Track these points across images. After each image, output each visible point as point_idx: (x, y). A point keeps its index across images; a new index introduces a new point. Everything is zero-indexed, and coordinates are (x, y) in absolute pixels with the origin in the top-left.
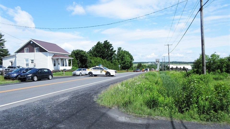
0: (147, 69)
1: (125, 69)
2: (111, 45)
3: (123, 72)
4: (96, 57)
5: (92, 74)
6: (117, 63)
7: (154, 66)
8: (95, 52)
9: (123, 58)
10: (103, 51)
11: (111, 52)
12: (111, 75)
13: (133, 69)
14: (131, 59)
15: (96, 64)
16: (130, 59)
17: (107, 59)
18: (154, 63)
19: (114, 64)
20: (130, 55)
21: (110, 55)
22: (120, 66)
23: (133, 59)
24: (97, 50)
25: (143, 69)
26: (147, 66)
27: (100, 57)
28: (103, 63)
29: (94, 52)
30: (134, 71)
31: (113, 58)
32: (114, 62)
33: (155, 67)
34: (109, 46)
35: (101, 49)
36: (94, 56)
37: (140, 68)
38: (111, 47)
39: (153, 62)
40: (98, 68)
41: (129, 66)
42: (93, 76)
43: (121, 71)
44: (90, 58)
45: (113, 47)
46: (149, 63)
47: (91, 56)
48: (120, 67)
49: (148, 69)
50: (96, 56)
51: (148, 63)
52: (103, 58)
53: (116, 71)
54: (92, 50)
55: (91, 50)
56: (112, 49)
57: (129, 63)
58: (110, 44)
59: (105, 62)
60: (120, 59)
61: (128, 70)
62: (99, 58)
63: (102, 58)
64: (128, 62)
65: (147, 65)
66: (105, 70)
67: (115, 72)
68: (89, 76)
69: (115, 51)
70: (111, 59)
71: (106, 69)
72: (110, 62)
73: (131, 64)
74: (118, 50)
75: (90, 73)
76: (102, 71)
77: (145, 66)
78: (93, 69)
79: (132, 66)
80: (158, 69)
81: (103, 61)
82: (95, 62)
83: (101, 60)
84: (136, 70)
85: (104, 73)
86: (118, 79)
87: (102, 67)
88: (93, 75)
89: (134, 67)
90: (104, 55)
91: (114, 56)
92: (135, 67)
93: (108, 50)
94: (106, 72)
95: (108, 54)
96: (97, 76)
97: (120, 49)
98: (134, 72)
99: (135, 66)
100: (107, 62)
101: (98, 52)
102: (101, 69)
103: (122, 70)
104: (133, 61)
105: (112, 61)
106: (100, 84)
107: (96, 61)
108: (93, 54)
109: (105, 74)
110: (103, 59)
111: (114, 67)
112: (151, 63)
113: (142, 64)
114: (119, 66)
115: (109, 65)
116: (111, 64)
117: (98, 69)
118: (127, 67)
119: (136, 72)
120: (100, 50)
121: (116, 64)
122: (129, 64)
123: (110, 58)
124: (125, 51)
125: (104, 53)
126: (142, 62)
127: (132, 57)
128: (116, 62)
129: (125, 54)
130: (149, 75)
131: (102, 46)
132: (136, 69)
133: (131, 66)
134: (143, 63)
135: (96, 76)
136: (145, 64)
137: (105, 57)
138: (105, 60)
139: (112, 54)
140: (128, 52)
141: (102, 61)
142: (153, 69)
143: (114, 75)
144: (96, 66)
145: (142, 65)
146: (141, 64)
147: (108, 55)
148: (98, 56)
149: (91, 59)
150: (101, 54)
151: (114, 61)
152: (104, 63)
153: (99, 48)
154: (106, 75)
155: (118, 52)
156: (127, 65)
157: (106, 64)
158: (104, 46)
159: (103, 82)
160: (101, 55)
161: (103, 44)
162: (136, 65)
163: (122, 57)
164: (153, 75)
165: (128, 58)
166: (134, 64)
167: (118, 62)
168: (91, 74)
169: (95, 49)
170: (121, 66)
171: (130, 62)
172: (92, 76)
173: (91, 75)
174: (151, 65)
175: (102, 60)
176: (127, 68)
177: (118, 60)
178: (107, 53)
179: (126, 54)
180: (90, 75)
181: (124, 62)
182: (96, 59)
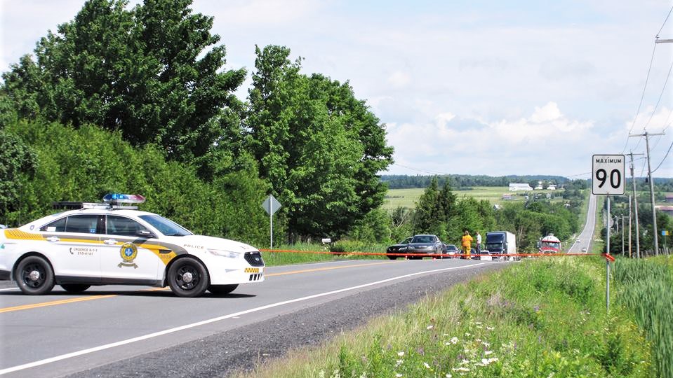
0: (500, 237)
1: (316, 236)
2: (203, 22)
3: (299, 259)
4: (77, 125)
5: (44, 275)
6: (250, 179)
7: (552, 209)
8: (66, 83)
9: (300, 141)
10: (136, 77)
11: (197, 85)
12: (211, 287)
13: (378, 238)
14: (367, 152)
15: (71, 184)
16: (359, 146)
17: (166, 142)
18: (552, 188)
19: (228, 187)
20: (359, 117)
21: (193, 107)
22: (280, 205)
23: (389, 153)
24: (80, 67)
25: (468, 238)
26: (497, 214)
27: (107, 123)
28: (133, 177)
29: (55, 81)
30: (393, 254)
31: (217, 134)
32: (226, 171)
33: (566, 225)
34: (184, 32)
35: (113, 56)
36: (51, 118)
37: (443, 226)
38: (205, 39)
39: (547, 180)
40: (100, 225)
41: (353, 209)
42: (58, 288)
43: (284, 249)
44: (20, 133)
45: (218, 45)
46: (515, 187)
47: (24, 112)
48: (279, 214)
49: (511, 240)
50: (73, 117)
51: (504, 182)
52: (137, 134)
53: (252, 249)
54: (35, 59)
55: (25, 62)
56: (214, 60)
57: (348, 183)
58: (192, 19)
59: (149, 169)
60: (276, 142)
61: (344, 243)
62: (99, 135)
63: (125, 137)
64: (342, 170)
65: (495, 198)
66: (162, 238)
67: (250, 258)
68: (23, 293)
69: (235, 79)
70: (200, 147)
71: (168, 232)
72: (190, 171)
73: (370, 192)
74: (256, 70)
75: (33, 262)
76: (133, 250)
77: (482, 209)
78: (61, 226)
79: (375, 206)
80: (586, 239)
81: (136, 158)
82: (66, 166)
83: (119, 151)
84: (411, 246)
85: (150, 265)
86: (283, 320)
87: (134, 215)
88: (58, 279)
89: (390, 213)
90: (138, 107)
91: (223, 123)
92: (397, 220)
93: (179, 68)
94: (173, 255)
95: (180, 100)
96: (92, 288)
97: (271, 60)
98: (393, 258)
99: (400, 211)
100: (171, 172)
101: (90, 83)
102: (125, 228)
103: (291, 241)
104: (384, 167)
105: (205, 163)
106: (137, 361)
107: (78, 162)
108: (43, 100)
109: (160, 276)
110: (133, 144)
111: (225, 212)
112: (526, 188)
113: (460, 196)
114: (264, 206)
115: (181, 199)
116: (198, 185)
117: (100, 230)
118: (330, 215)
119: (406, 261)
120: (108, 66)
121: (243, 192)
122: (352, 189)
123: (196, 134)
124: (315, 77)
125: (140, 95)
126: (457, 178)
127: (381, 131)
128: (243, 172)
129: (319, 106)
130: (538, 286)
131: (127, 27)
132: (408, 234)
133: (365, 208)
134: (467, 183)
135: (76, 286)
136: (479, 194)
137: (153, 129)
138: (152, 152)
139: (207, 106)
140: (345, 91)
141: (126, 160)
142: (551, 238)
143: (234, 287)
144: (79, 207)
145: (453, 199)
146: (446, 190)
147: (175, 109)
148: (90, 119)
149: (31, 138)
150: (120, 99)
151: (228, 160)
152: (141, 178)
153: (97, 52)
154: (167, 283)
155: (258, 84)
156: (334, 196)
157: (159, 191)
158: (146, 36)
159: (159, 348)
160: (114, 112)
161: (139, 14)
162: (410, 200)
163: (293, 128)
164: (571, 293)
165: (342, 138)
166: (390, 192)
167: (263, 172)
168: (36, 274)
169: (66, 55)
170: (281, 210)
171: (359, 175)
172: (48, 292)
173: (36, 284)
174: (534, 205)
175: (128, 149)
176: (334, 228)
177: (258, 157)
178: (164, 94)
179: (329, 106)
180: (27, 280)
181: (313, 170)
182: (71, 140)
